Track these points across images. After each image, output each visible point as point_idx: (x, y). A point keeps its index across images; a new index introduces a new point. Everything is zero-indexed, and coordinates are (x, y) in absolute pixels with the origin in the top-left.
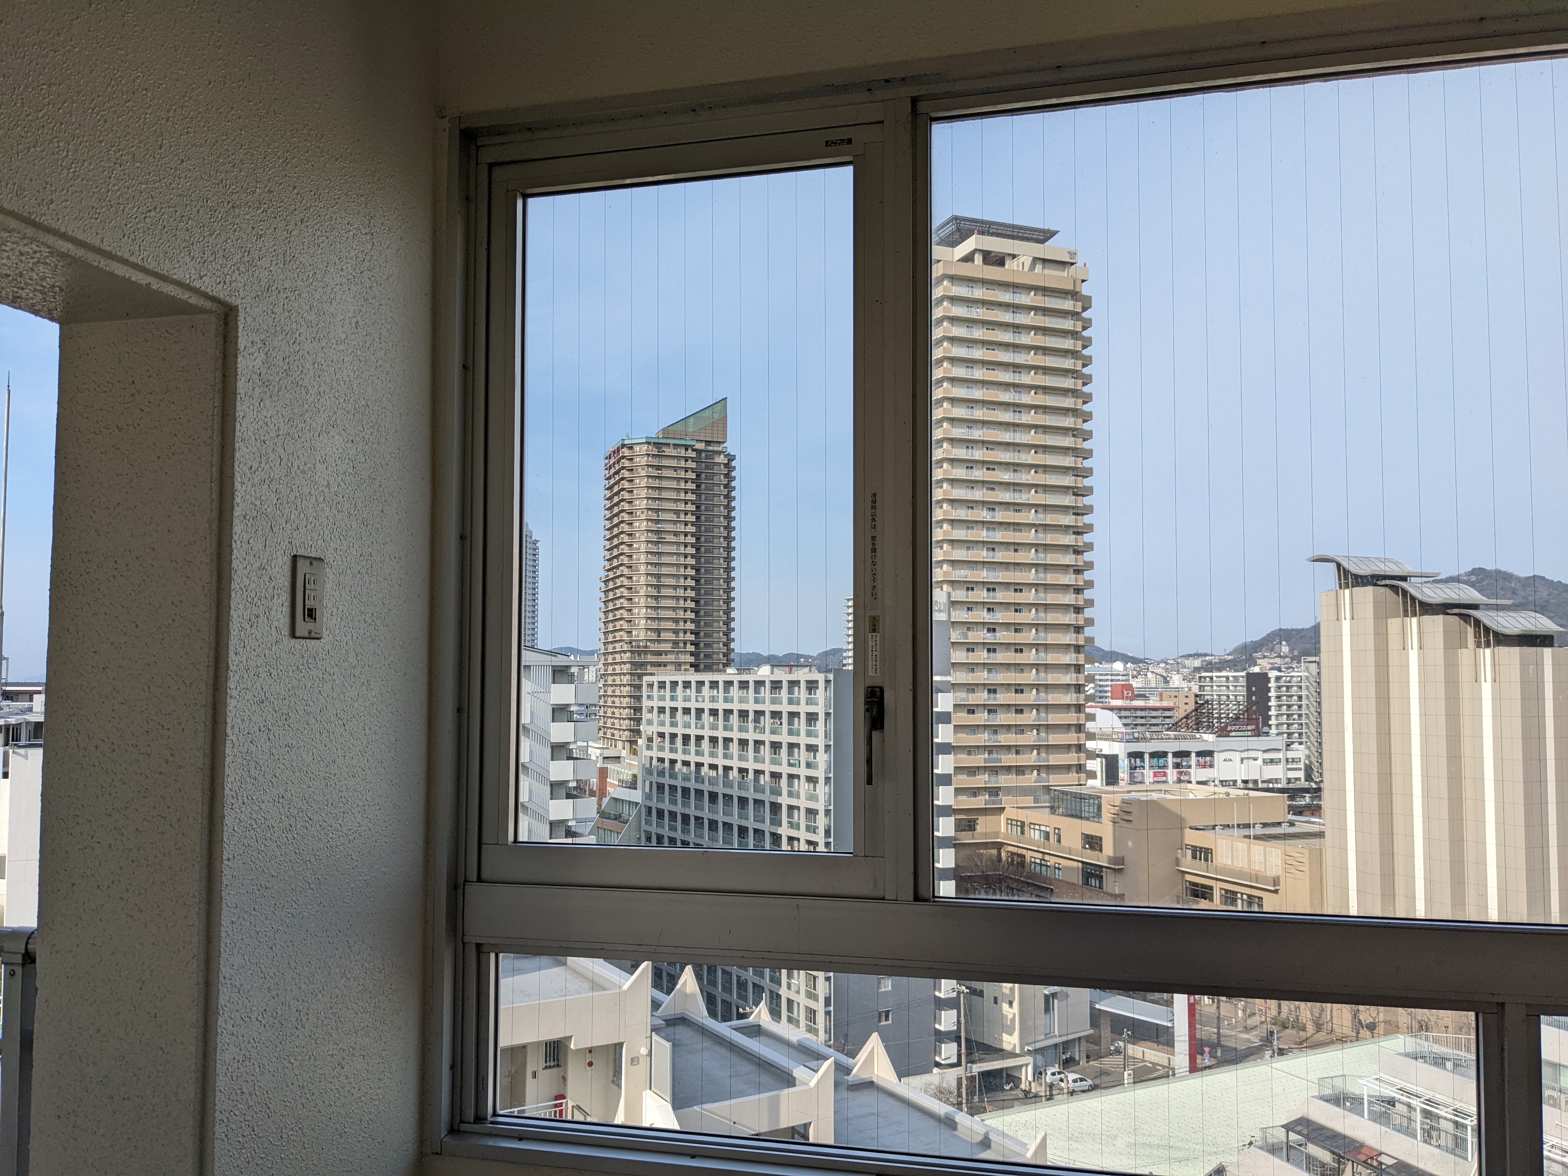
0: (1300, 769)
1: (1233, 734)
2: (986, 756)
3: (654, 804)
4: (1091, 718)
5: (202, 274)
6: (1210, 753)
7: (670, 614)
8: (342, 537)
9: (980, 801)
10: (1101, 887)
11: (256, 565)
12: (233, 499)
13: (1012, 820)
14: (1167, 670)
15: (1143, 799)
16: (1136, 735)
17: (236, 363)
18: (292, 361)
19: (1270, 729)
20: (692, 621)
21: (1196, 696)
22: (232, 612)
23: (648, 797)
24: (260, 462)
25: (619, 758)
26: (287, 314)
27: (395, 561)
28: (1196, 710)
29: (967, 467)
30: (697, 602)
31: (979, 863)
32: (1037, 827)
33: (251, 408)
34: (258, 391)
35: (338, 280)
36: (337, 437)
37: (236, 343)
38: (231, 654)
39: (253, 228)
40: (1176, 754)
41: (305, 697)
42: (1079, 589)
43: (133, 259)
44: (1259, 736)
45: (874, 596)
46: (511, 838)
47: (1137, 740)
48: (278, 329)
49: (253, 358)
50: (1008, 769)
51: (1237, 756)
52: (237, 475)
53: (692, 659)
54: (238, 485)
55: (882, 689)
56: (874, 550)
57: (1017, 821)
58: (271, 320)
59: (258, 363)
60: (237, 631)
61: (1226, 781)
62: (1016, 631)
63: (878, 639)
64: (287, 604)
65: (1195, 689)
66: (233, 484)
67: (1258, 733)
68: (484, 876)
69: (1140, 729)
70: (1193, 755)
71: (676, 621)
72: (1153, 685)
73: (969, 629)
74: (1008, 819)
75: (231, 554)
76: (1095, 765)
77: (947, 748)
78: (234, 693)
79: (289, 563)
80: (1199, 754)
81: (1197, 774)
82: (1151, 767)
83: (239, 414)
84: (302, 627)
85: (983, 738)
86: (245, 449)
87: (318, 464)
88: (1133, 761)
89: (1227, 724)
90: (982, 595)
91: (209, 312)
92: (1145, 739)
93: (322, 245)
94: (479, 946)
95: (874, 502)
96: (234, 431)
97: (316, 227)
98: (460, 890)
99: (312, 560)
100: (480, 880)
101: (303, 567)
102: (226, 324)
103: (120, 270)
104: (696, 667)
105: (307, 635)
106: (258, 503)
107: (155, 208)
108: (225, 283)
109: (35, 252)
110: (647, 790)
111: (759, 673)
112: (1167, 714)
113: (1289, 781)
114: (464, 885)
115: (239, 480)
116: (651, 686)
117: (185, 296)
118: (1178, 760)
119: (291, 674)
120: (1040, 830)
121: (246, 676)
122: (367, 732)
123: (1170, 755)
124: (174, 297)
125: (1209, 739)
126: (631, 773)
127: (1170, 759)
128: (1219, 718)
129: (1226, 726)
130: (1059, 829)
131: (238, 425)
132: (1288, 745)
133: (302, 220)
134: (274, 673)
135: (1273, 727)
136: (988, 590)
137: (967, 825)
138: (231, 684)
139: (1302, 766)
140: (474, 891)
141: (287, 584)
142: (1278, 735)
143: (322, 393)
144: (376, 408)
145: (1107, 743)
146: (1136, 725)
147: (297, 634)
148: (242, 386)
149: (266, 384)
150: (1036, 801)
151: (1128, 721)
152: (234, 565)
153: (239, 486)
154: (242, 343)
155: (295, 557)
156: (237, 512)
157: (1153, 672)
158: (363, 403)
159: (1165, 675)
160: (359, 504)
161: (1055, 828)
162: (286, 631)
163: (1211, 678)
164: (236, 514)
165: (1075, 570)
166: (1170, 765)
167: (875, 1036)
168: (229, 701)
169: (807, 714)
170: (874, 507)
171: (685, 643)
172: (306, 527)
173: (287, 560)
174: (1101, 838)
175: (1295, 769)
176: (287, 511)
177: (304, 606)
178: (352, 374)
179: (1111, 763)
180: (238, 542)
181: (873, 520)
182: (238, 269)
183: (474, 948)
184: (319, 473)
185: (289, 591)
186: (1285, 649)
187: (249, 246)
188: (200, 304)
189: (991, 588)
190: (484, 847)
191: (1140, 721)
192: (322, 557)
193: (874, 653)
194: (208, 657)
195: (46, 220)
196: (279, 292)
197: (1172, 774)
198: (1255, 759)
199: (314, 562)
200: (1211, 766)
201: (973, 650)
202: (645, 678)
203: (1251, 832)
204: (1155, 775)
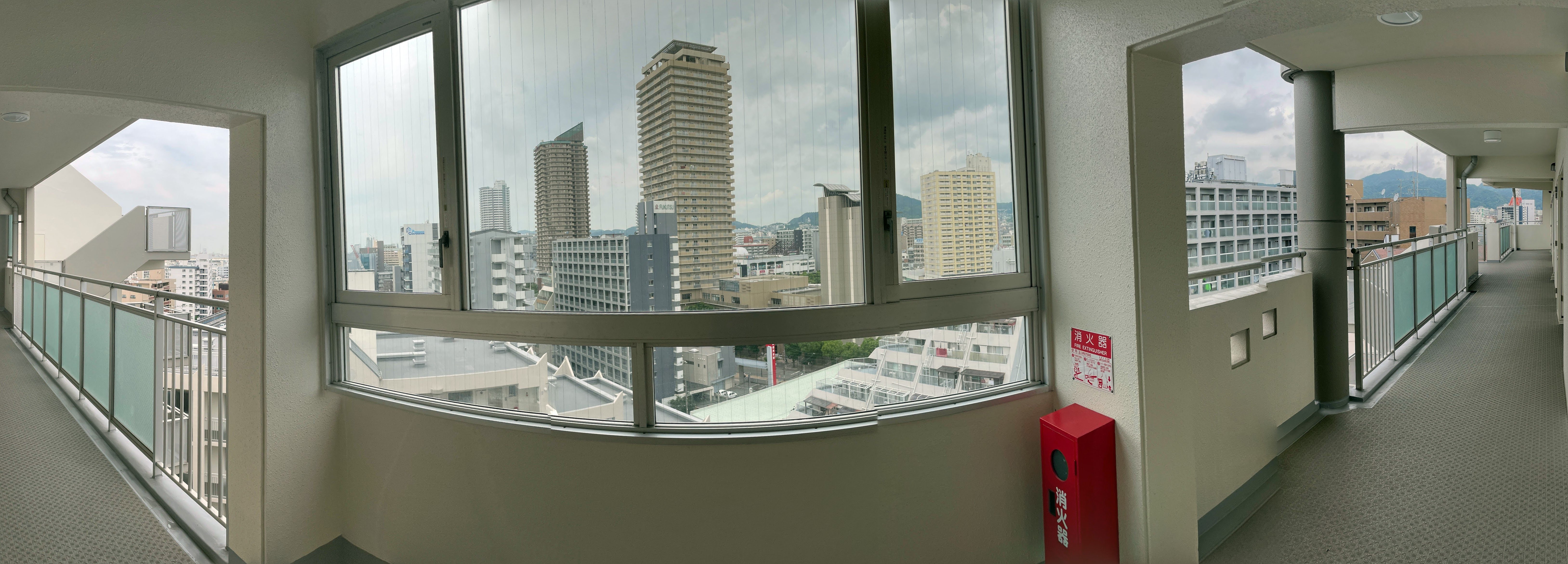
1: (790, 254)
2: (693, 268)
4: (735, 250)
6: (781, 262)
7: (564, 215)
9: (692, 287)
14: (766, 230)
15: (755, 281)
16: (754, 256)
21: (776, 240)
28: (776, 245)
30: (574, 209)
32: (715, 295)
40: (769, 263)
42: (728, 198)
47: (754, 258)
50: (703, 273)
51: (791, 263)
53: (572, 233)
57: (707, 293)
61: (787, 272)
62: (705, 216)
65: (776, 237)
67: (798, 253)
69: (755, 254)
71: (567, 217)
72: (760, 236)
73: (685, 216)
74: (703, 293)
76: (738, 270)
77: (676, 266)
80: (777, 263)
81: (777, 270)
82: (759, 269)
85: (692, 261)
88: (752, 267)
89: (787, 251)
90: (690, 202)
92: (757, 258)
104: (573, 235)
112: (765, 247)
113: (810, 271)
118: (769, 265)
125: (781, 257)
127: (766, 265)
128: (784, 248)
130: (723, 296)
132: (809, 257)
135: (804, 251)
137: (686, 296)
142: (806, 253)
145: (741, 260)
150: (714, 285)
151: (751, 251)
157: (760, 231)
159: (764, 232)
163: (782, 233)
166: (766, 267)
169: (619, 253)
171: (569, 226)
174: (739, 298)
175: (812, 266)
179: (744, 269)
186: (809, 221)
189: (694, 198)
191: (755, 251)
197: (767, 271)
198: (798, 263)
200: (782, 267)
203: (795, 291)
204: (761, 272)
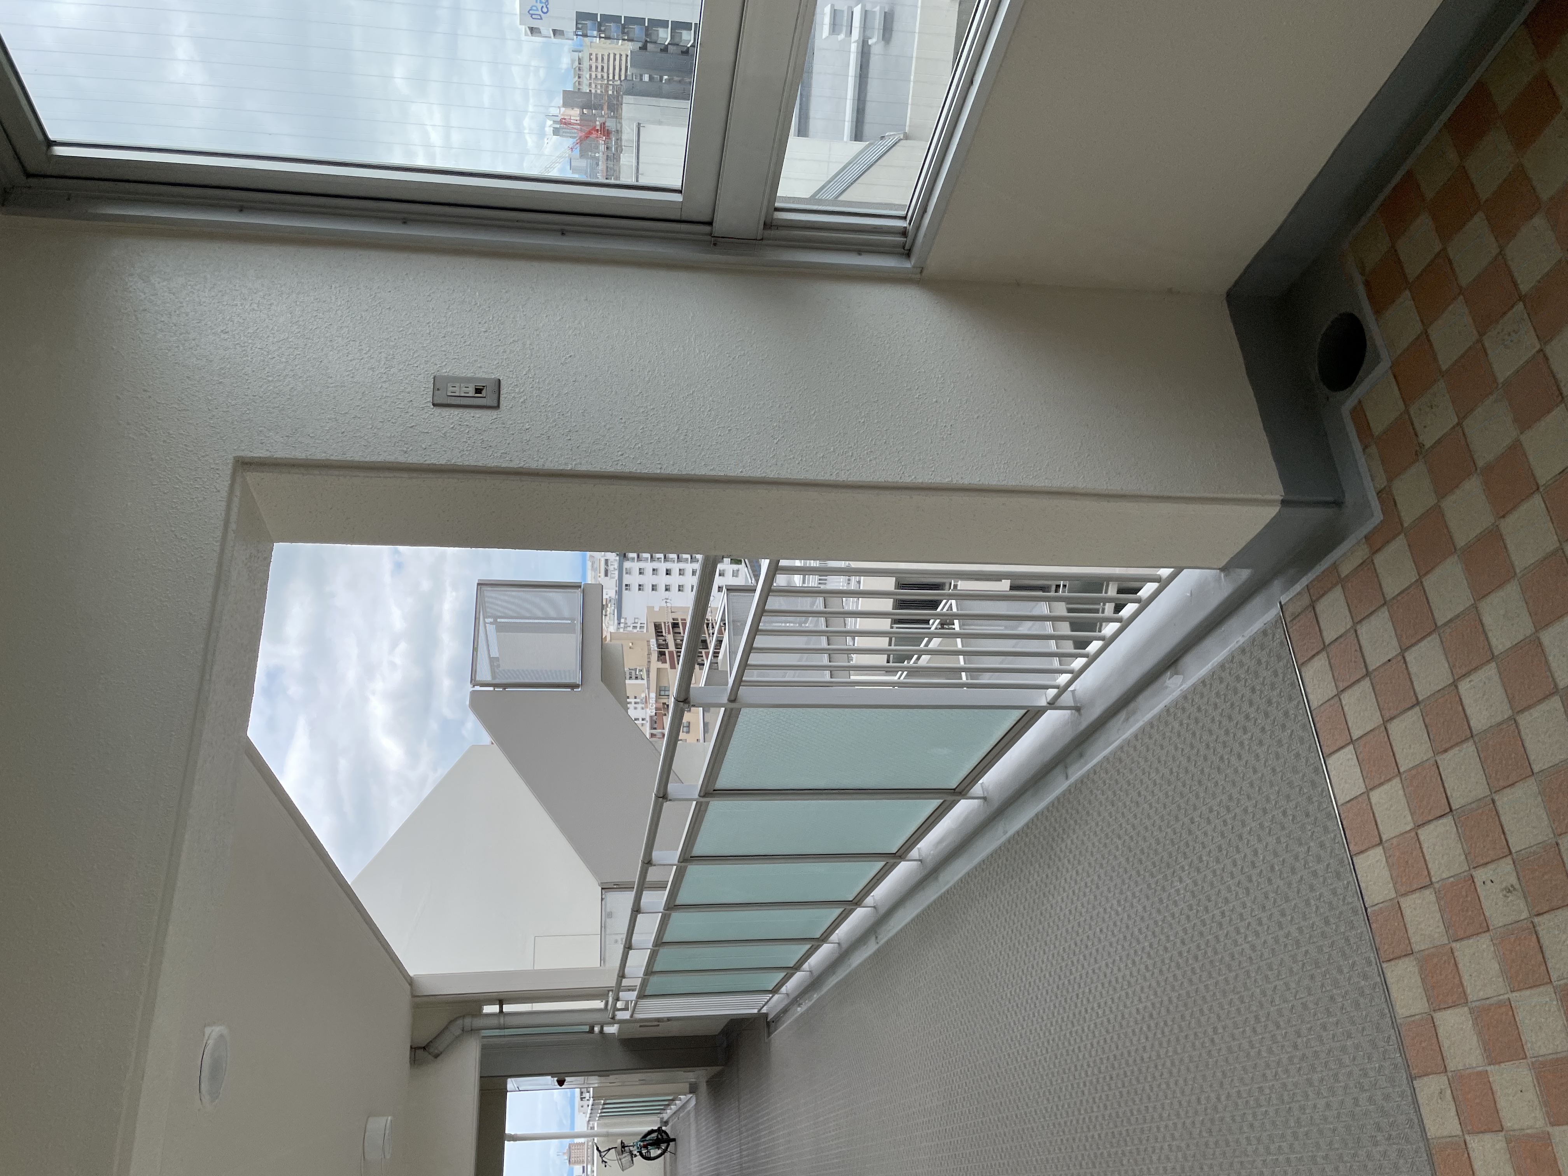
5: (215, 490)
8: (416, 355)
11: (443, 443)
12: (392, 461)
17: (280, 459)
18: (271, 404)
22: (480, 465)
24: (360, 437)
26: (230, 407)
27: (433, 296)
33: (316, 445)
34: (301, 439)
35: (186, 353)
36: (329, 356)
37: (265, 457)
38: (511, 465)
39: (164, 441)
41: (546, 396)
43: (218, 549)
48: (244, 417)
49: (274, 443)
52: (373, 458)
54: (380, 459)
58: (239, 425)
59: (277, 437)
60: (494, 459)
64: (473, 412)
66: (380, 461)
68: (708, 219)
75: (435, 464)
78: (541, 462)
83: (323, 456)
84: (490, 398)
86: (351, 451)
87: (355, 379)
91: (244, 480)
93: (161, 370)
94: (766, 227)
96: (338, 460)
97: (146, 375)
98: (718, 240)
99: (436, 389)
100: (711, 223)
101: (441, 398)
102: (251, 464)
105: (497, 393)
106: (393, 440)
107: (173, 531)
108: (218, 469)
114: (714, 237)
115: (376, 456)
117: (236, 502)
119: (528, 410)
121: (528, 452)
131: (332, 458)
133: (144, 390)
134: (527, 428)
138: (534, 465)
140: (719, 228)
141: (456, 412)
143: (293, 373)
147: (496, 403)
148: (299, 454)
149: (294, 430)
152: (444, 462)
153: (381, 456)
154: (264, 453)
156: (402, 459)
158: (294, 327)
160: (386, 334)
162: (493, 414)
164: (403, 461)
168: (546, 467)
172: (409, 393)
173: (438, 410)
176: (397, 412)
177: (473, 397)
180: (426, 457)
182: (203, 457)
183: (766, 231)
184: (363, 378)
185: (461, 410)
187: (181, 445)
188: (241, 492)
192: (433, 377)
194: (514, 482)
199: (438, 385)
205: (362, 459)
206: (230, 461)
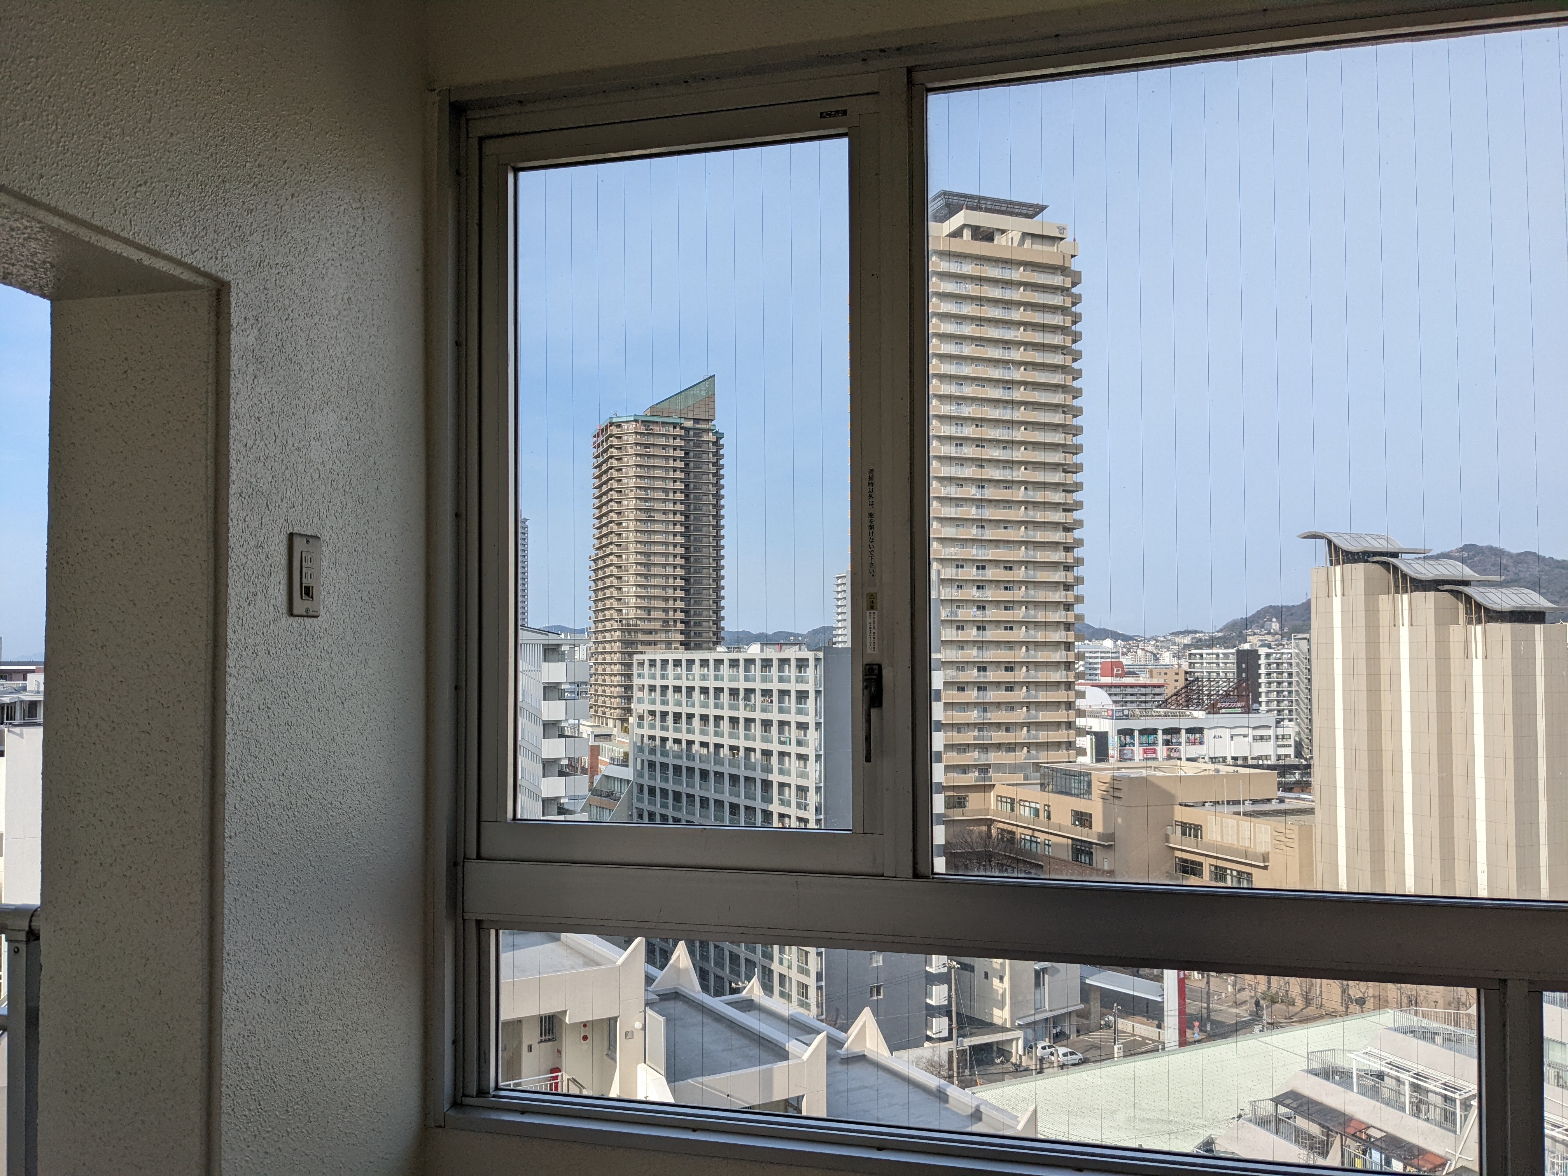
0: (1290, 746)
1: (1223, 711)
2: (976, 733)
3: (646, 782)
4: (1081, 695)
5: (194, 249)
6: (1200, 730)
7: (660, 592)
8: (337, 515)
9: (971, 778)
10: (1090, 864)
11: (253, 543)
12: (229, 476)
13: (1001, 797)
14: (1157, 647)
15: (1132, 776)
16: (1126, 712)
17: (229, 339)
18: (285, 338)
19: (1260, 706)
20: (682, 599)
21: (1186, 673)
22: (230, 590)
23: (640, 774)
24: (255, 440)
25: (611, 735)
26: (279, 290)
27: (391, 539)
28: (1186, 687)
29: (957, 445)
30: (687, 580)
31: (969, 840)
32: (1027, 804)
33: (246, 384)
34: (251, 368)
35: (330, 256)
36: (332, 414)
37: (229, 319)
38: (230, 632)
39: (244, 203)
40: (1166, 731)
41: (304, 676)
42: (1068, 567)
43: (124, 234)
44: (1249, 713)
45: (872, 573)
46: (510, 815)
47: (1127, 717)
48: (271, 305)
49: (246, 334)
50: (999, 746)
51: (1227, 733)
52: (232, 452)
53: (682, 638)
54: (233, 463)
55: (880, 667)
56: (871, 527)
57: (1007, 798)
58: (263, 296)
59: (251, 339)
60: (235, 609)
61: (1216, 758)
62: (1006, 608)
63: (876, 616)
64: (284, 582)
65: (1185, 666)
66: (229, 461)
67: (1247, 710)
68: (484, 853)
69: (1129, 706)
70: (1183, 732)
71: (666, 599)
72: (1143, 663)
73: (958, 607)
74: (998, 796)
75: (228, 532)
76: (1086, 742)
77: (940, 727)
78: (233, 671)
79: (285, 541)
80: (1189, 731)
81: (1187, 750)
82: (1141, 744)
83: (233, 391)
84: (300, 605)
85: (974, 716)
86: (239, 427)
87: (313, 442)
88: (1122, 739)
89: (1217, 702)
90: (972, 573)
91: (201, 287)
92: (1134, 716)
93: (313, 220)
94: (479, 923)
95: (871, 478)
96: (229, 408)
97: (307, 202)
98: (460, 869)
99: (308, 538)
100: (479, 857)
101: (299, 544)
102: (218, 299)
103: (112, 246)
104: (686, 645)
105: (305, 614)
106: (254, 480)
107: (145, 183)
108: (216, 258)
109: (26, 228)
110: (639, 768)
111: (749, 651)
112: (1157, 691)
113: (1279, 757)
114: (464, 862)
115: (234, 457)
116: (641, 664)
117: (177, 271)
118: (1169, 737)
119: (289, 652)
120: (1030, 807)
121: (244, 654)
122: (366, 710)
123: (1160, 732)
124: (165, 272)
125: (1199, 716)
126: (622, 750)
127: (1160, 736)
128: (1209, 695)
129: (1216, 704)
130: (1049, 806)
131: (232, 403)
132: (1278, 722)
133: (293, 195)
134: (273, 651)
135: (1263, 704)
136: (978, 567)
137: (957, 802)
138: (230, 662)
139: (1292, 742)
140: (473, 867)
141: (284, 561)
142: (1268, 711)
143: (315, 369)
144: (369, 385)
145: (1096, 720)
146: (1126, 702)
147: (295, 612)
148: (235, 362)
149: (259, 361)
150: (1026, 778)
151: (1117, 698)
152: (231, 543)
153: (235, 463)
154: (235, 318)
155: (291, 536)
156: (233, 489)
157: (1143, 650)
158: (357, 379)
159: (1155, 652)
160: (354, 482)
161: (1045, 805)
162: (283, 608)
163: (1201, 655)
164: (232, 492)
165: (1064, 548)
166: (1160, 742)
167: (867, 1013)
168: (228, 679)
169: (798, 692)
170: (870, 484)
171: (675, 622)
172: (302, 504)
173: (284, 538)
174: (1090, 815)
175: (1284, 746)
176: (283, 488)
177: (301, 584)
178: (345, 350)
179: (1101, 739)
180: (235, 520)
181: (871, 496)
182: (229, 244)
183: (474, 924)
184: (313, 450)
185: (286, 568)
186: (1275, 626)
187: (240, 221)
188: (191, 280)
189: (981, 565)
190: (484, 825)
191: (1129, 698)
192: (319, 535)
193: (873, 631)
194: (206, 636)
195: (35, 195)
196: (271, 268)
197: (1161, 751)
198: (1245, 736)
199: (310, 540)
200: (1201, 743)
201: (963, 628)
202: (636, 657)
203: (1241, 808)
204: (1145, 752)
205: (231, 441)
206: (226, 276)
